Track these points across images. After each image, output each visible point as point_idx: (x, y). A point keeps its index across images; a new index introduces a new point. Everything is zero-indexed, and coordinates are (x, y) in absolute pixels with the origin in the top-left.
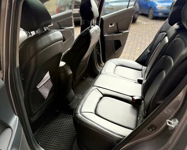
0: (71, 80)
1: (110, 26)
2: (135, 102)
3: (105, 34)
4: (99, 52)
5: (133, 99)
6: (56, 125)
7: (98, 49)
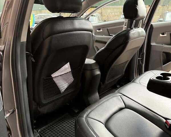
0: (98, 81)
1: (161, 35)
2: (168, 127)
3: (153, 42)
4: (141, 61)
5: (166, 123)
6: (68, 125)
7: (141, 58)
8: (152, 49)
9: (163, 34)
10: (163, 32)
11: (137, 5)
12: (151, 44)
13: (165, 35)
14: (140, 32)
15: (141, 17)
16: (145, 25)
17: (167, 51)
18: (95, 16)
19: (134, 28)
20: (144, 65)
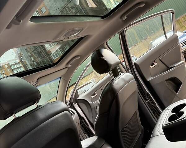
3: (149, 77)
4: (152, 102)
7: (149, 99)
8: (153, 84)
9: (153, 64)
10: (151, 63)
11: (103, 56)
12: (148, 80)
13: (156, 64)
14: (124, 78)
15: (114, 64)
16: (128, 67)
17: (170, 77)
18: (91, 82)
19: (115, 78)
20: (157, 105)
